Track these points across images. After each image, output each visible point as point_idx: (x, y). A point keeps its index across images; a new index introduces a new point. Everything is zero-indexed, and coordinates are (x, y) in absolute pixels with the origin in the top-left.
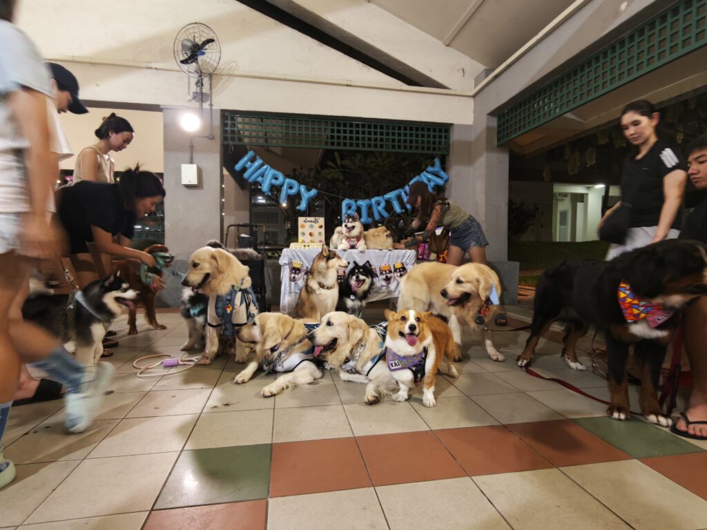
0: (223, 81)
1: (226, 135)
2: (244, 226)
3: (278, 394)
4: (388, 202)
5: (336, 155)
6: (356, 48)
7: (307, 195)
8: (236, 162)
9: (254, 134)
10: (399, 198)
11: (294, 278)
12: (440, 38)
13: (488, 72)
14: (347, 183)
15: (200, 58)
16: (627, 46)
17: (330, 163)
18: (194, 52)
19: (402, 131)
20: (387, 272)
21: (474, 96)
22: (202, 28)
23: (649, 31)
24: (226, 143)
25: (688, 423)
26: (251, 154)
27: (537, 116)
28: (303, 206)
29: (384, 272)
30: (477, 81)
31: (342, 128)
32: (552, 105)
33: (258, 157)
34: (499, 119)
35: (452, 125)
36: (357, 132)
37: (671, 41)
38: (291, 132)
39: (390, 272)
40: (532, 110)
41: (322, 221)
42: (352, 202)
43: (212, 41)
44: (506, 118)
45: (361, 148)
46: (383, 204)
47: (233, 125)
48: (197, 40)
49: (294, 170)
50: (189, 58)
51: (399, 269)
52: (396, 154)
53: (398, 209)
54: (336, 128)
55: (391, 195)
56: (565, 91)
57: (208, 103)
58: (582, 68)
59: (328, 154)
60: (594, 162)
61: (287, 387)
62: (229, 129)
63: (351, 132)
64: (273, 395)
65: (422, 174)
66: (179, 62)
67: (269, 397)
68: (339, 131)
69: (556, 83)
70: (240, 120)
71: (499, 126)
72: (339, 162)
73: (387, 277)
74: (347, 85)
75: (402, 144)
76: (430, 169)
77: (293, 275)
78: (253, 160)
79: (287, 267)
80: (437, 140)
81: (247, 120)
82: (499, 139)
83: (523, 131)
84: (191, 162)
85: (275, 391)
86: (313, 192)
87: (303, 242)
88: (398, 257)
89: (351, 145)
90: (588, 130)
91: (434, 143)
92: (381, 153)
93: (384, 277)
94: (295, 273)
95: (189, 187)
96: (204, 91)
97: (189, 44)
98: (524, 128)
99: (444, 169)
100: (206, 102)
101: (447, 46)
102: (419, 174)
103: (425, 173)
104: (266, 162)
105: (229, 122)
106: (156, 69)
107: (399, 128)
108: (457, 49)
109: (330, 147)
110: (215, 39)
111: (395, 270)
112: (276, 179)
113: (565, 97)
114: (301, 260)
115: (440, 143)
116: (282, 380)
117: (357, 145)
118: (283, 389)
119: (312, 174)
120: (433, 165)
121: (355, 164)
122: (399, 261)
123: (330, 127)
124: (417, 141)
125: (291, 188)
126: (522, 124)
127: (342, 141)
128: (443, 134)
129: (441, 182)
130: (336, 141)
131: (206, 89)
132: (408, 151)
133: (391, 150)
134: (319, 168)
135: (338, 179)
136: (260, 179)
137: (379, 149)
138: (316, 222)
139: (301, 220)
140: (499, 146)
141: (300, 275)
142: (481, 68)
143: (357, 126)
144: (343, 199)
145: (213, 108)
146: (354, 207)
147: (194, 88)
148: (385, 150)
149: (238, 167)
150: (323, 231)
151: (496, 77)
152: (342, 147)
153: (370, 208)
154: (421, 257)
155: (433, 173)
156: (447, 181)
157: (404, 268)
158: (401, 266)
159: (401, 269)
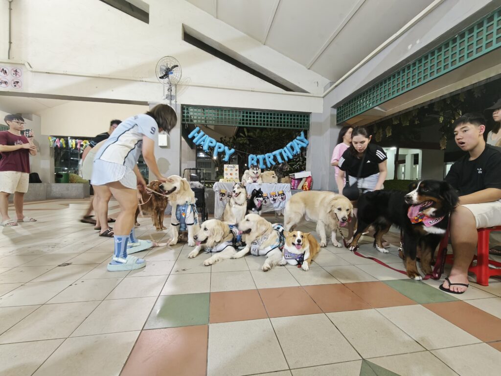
0: (183, 88)
1: (184, 118)
2: (193, 169)
3: (213, 264)
4: (275, 157)
5: (245, 130)
6: (257, 70)
7: (229, 152)
8: (189, 133)
9: (199, 118)
10: (281, 154)
11: (222, 198)
12: (305, 65)
13: (332, 83)
14: (251, 145)
15: (170, 76)
16: (412, 69)
17: (241, 134)
18: (167, 73)
19: (283, 117)
20: (274, 196)
21: (323, 97)
22: (171, 59)
23: (425, 61)
24: (184, 122)
25: (450, 284)
26: (197, 129)
27: (359, 108)
28: (226, 158)
29: (272, 196)
30: (325, 89)
31: (249, 115)
32: (367, 102)
33: (201, 131)
34: (338, 110)
35: (311, 113)
36: (257, 117)
37: (437, 66)
38: (220, 117)
39: (276, 196)
40: (356, 105)
41: (237, 167)
42: (254, 156)
43: (177, 66)
44: (342, 109)
45: (259, 126)
46: (272, 157)
47: (188, 113)
48: (169, 66)
49: (221, 138)
50: (164, 76)
52: (279, 129)
53: (280, 160)
54: (245, 115)
55: (277, 152)
56: (375, 94)
57: (175, 100)
58: (385, 82)
59: (240, 129)
60: (390, 134)
61: (218, 260)
62: (185, 115)
63: (254, 117)
64: (210, 265)
66: (158, 78)
67: (208, 266)
68: (247, 116)
69: (370, 90)
70: (192, 110)
71: (338, 114)
72: (246, 133)
73: (274, 198)
74: (252, 91)
75: (283, 124)
76: (298, 138)
78: (199, 132)
79: (218, 192)
80: (302, 121)
81: (195, 110)
82: (338, 121)
83: (351, 116)
85: (211, 263)
86: (233, 150)
87: (227, 178)
88: (280, 188)
89: (254, 124)
90: (387, 116)
91: (301, 123)
92: (271, 128)
93: (272, 199)
94: (222, 196)
95: (162, 147)
96: (172, 94)
97: (165, 68)
98: (352, 115)
99: (306, 138)
100: (173, 100)
101: (309, 69)
102: (292, 141)
103: (295, 140)
104: (206, 133)
105: (186, 111)
106: (146, 81)
107: (281, 115)
108: (314, 71)
109: (242, 125)
110: (179, 65)
111: (279, 195)
112: (212, 143)
113: (375, 97)
114: (225, 189)
115: (304, 123)
116: (215, 256)
117: (257, 124)
118: (216, 261)
119: (231, 140)
120: (300, 135)
121: (255, 135)
122: (281, 190)
123: (242, 114)
124: (291, 122)
125: (220, 148)
126: (351, 112)
127: (248, 122)
128: (306, 118)
129: (304, 145)
130: (245, 122)
131: (173, 93)
132: (286, 127)
133: (276, 127)
134: (235, 137)
135: (246, 144)
136: (202, 143)
137: (269, 127)
138: (234, 167)
139: (225, 166)
140: (338, 125)
141: (225, 197)
142: (328, 81)
143: (257, 113)
144: (249, 155)
145: (177, 103)
146: (255, 159)
147: (167, 92)
148: (272, 127)
149: (190, 136)
150: (238, 172)
151: (336, 86)
152: (248, 126)
153: (264, 159)
154: (293, 188)
155: (300, 140)
156: (308, 145)
157: (284, 194)
158: (282, 192)
159: (282, 195)
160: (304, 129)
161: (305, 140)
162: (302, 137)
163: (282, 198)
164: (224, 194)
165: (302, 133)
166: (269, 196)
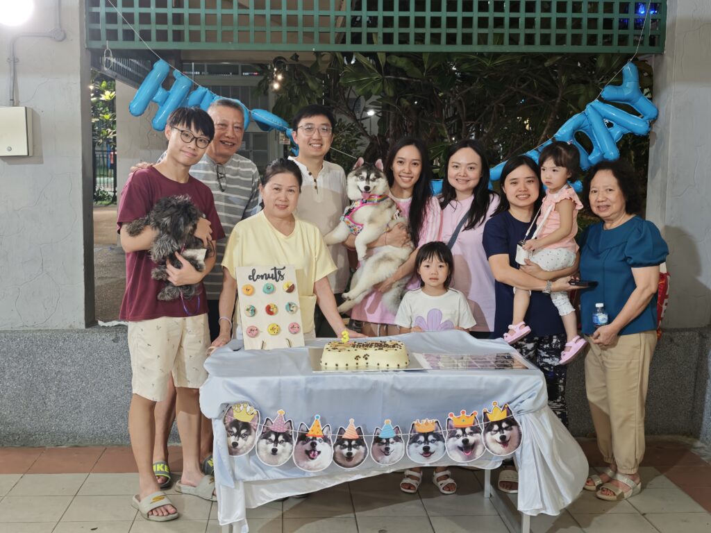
1: (95, 26)
11: (235, 444)
20: (468, 430)
24: (96, 45)
26: (161, 67)
29: (459, 432)
33: (178, 74)
45: (427, 47)
51: (499, 423)
62: (102, 10)
65: (588, 109)
73: (465, 442)
75: (538, 32)
76: (608, 92)
77: (233, 439)
80: (631, 16)
84: (14, 102)
91: (624, 23)
93: (459, 442)
94: (238, 434)
95: (8, 159)
99: (648, 83)
102: (580, 109)
103: (596, 103)
109: (350, 47)
111: (489, 427)
115: (638, 23)
122: (503, 400)
124: (578, 23)
127: (380, 30)
129: (638, 125)
130: (364, 30)
132: (552, 47)
133: (507, 48)
137: (474, 47)
141: (250, 438)
148: (490, 48)
156: (653, 121)
157: (511, 422)
158: (503, 416)
159: (504, 425)
160: (637, 49)
161: (642, 103)
162: (629, 88)
163: (504, 441)
164: (246, 426)
165: (629, 69)
166: (444, 432)
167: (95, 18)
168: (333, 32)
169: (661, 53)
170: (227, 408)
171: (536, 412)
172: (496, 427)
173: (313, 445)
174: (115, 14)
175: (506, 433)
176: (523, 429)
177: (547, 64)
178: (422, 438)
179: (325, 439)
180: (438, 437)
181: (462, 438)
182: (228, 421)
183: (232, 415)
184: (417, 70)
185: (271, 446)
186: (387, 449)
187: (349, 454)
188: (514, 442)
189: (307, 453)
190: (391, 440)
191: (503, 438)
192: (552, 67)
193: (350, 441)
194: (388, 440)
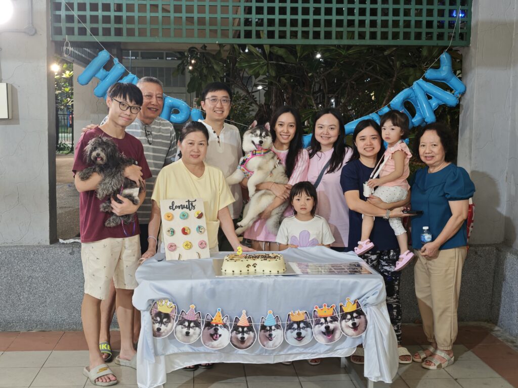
1: (57, 25)
11: (159, 329)
20: (329, 319)
26: (104, 55)
29: (323, 320)
33: (115, 61)
45: (300, 41)
62: (62, 13)
63: (283, 11)
65: (415, 83)
68: (259, 10)
73: (327, 328)
75: (379, 30)
76: (430, 73)
77: (157, 326)
79: (148, 312)
80: (446, 20)
91: (441, 25)
93: (323, 328)
94: (161, 322)
103: (421, 81)
111: (344, 317)
115: (451, 25)
127: (265, 28)
129: (450, 99)
130: (254, 29)
141: (170, 325)
148: (345, 42)
149: (84, 78)
155: (436, 83)
156: (463, 94)
157: (360, 313)
158: (354, 308)
159: (355, 315)
160: (450, 43)
161: (454, 82)
162: (445, 71)
163: (355, 326)
164: (167, 316)
165: (445, 57)
167: (58, 19)
168: (231, 29)
169: (468, 46)
170: (153, 303)
171: (377, 305)
172: (349, 317)
173: (216, 330)
174: (73, 16)
175: (356, 321)
176: (368, 317)
177: (386, 53)
178: (295, 326)
179: (225, 326)
180: (308, 325)
181: (324, 325)
182: (154, 313)
183: (157, 308)
184: (292, 57)
185: (185, 330)
186: (271, 335)
187: (243, 338)
188: (361, 328)
189: (212, 335)
190: (273, 328)
191: (354, 324)
192: (390, 55)
193: (243, 328)
194: (270, 327)
